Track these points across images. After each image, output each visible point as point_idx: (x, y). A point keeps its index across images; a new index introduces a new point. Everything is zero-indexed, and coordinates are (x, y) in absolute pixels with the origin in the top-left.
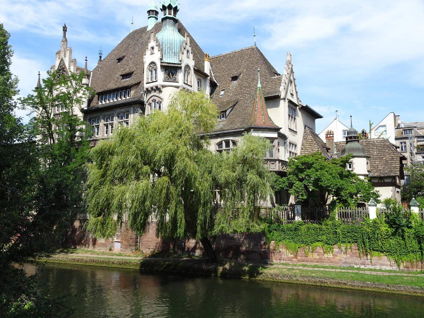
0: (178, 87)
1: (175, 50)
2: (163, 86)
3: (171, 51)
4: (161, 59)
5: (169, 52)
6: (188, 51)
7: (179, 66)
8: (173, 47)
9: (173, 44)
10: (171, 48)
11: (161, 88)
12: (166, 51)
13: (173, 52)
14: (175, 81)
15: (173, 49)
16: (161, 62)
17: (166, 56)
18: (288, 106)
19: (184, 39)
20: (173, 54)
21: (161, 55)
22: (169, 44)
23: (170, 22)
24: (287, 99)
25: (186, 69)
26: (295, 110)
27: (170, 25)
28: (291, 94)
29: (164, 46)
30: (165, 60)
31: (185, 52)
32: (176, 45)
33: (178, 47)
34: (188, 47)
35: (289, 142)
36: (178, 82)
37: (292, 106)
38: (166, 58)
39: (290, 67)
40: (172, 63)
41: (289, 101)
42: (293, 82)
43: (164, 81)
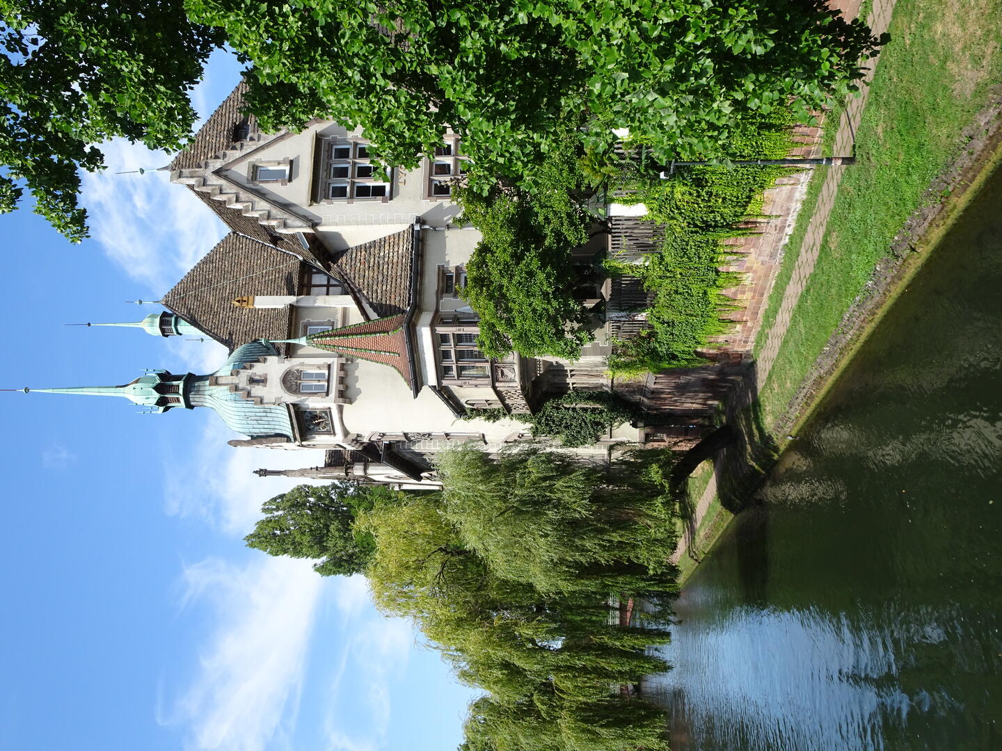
0: (341, 409)
1: (258, 410)
2: (346, 433)
3: (263, 418)
4: (289, 440)
5: (267, 423)
6: (252, 381)
7: (292, 410)
8: (253, 414)
9: (247, 414)
10: (258, 418)
11: (350, 437)
12: (266, 426)
13: (264, 414)
14: (328, 412)
15: (258, 414)
16: (295, 439)
17: (277, 427)
18: (327, 197)
19: (226, 387)
20: (268, 415)
21: (279, 439)
22: (249, 422)
23: (197, 400)
24: (311, 205)
25: (294, 387)
26: (330, 145)
27: (202, 400)
28: (290, 180)
29: (257, 431)
30: (288, 432)
31: (257, 390)
32: (247, 410)
33: (251, 406)
34: (242, 379)
35: (430, 195)
36: (329, 408)
37: (322, 174)
38: (283, 428)
39: (215, 181)
40: (291, 420)
41: (314, 198)
42: (253, 159)
43: (334, 434)
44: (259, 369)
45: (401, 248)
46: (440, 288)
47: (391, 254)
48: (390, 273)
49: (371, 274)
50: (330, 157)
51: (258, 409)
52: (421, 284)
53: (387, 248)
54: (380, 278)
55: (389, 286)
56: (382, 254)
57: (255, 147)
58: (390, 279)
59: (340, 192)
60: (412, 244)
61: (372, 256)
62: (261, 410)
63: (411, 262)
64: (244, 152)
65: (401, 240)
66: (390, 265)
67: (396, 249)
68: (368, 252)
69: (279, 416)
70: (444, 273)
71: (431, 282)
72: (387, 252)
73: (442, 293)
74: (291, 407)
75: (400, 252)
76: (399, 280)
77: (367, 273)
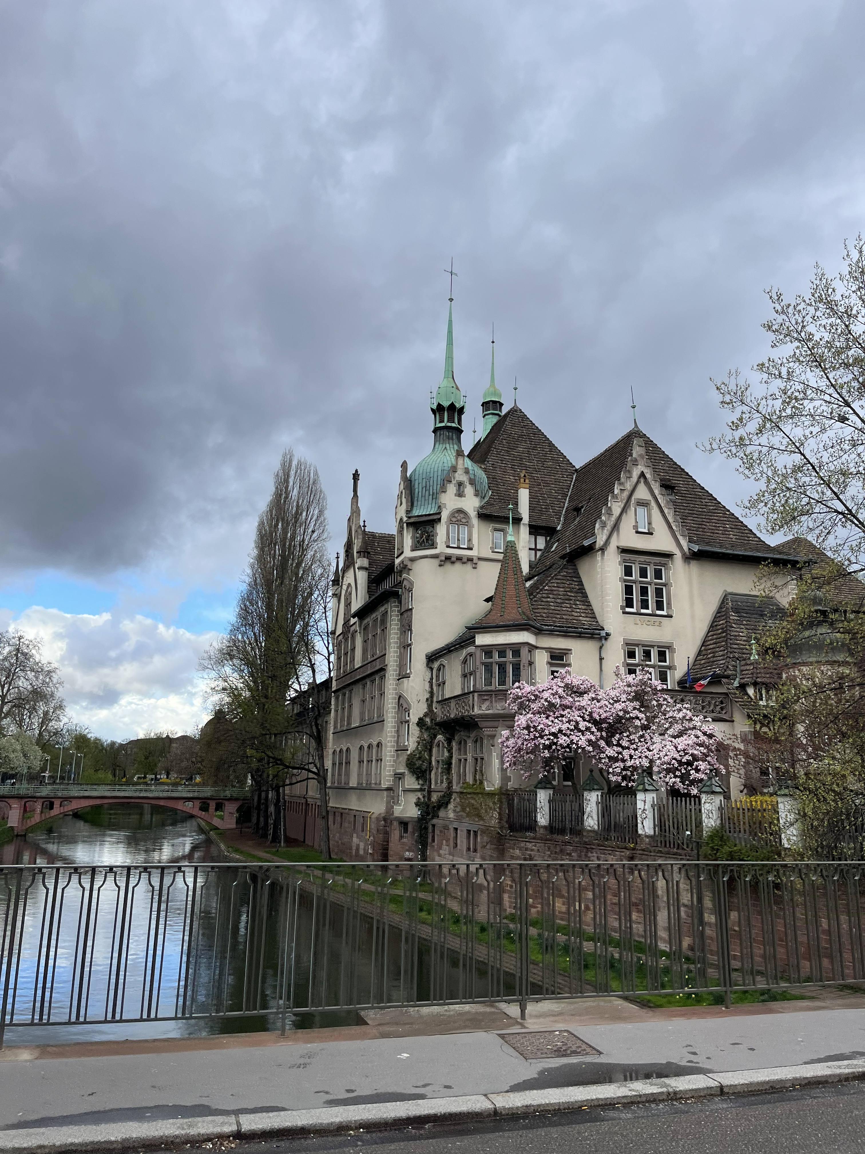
0: (435, 557)
1: (435, 488)
3: (427, 492)
4: (408, 512)
5: (423, 495)
6: (460, 484)
7: (435, 517)
8: (431, 484)
9: (432, 479)
10: (428, 488)
11: (409, 564)
12: (420, 494)
13: (431, 493)
14: (433, 546)
15: (431, 488)
16: (409, 518)
17: (419, 503)
18: (625, 561)
19: (454, 462)
20: (431, 497)
21: (410, 504)
22: (424, 480)
23: (442, 436)
24: (618, 547)
25: (454, 519)
26: (664, 565)
27: (441, 442)
28: (637, 532)
29: (416, 486)
30: (416, 512)
31: (452, 489)
32: (435, 479)
33: (439, 483)
34: (461, 477)
35: (627, 644)
36: (436, 548)
37: (643, 558)
38: (418, 508)
39: (636, 473)
40: (426, 515)
41: (624, 551)
42: (653, 504)
43: (412, 550)
44: (469, 490)
45: (584, 619)
46: (555, 651)
47: (578, 610)
48: (564, 609)
49: (561, 593)
50: (655, 564)
51: (437, 487)
52: (558, 635)
53: (583, 607)
54: (558, 601)
55: (553, 608)
56: (578, 602)
57: (662, 505)
58: (559, 608)
59: (628, 571)
60: (589, 629)
61: (576, 595)
62: (435, 491)
63: (575, 628)
64: (659, 497)
65: (590, 619)
66: (570, 610)
67: (583, 615)
68: (579, 591)
69: (430, 506)
70: (566, 654)
71: (559, 643)
72: (580, 607)
73: (550, 652)
74: (438, 517)
75: (581, 618)
76: (559, 616)
77: (562, 589)
